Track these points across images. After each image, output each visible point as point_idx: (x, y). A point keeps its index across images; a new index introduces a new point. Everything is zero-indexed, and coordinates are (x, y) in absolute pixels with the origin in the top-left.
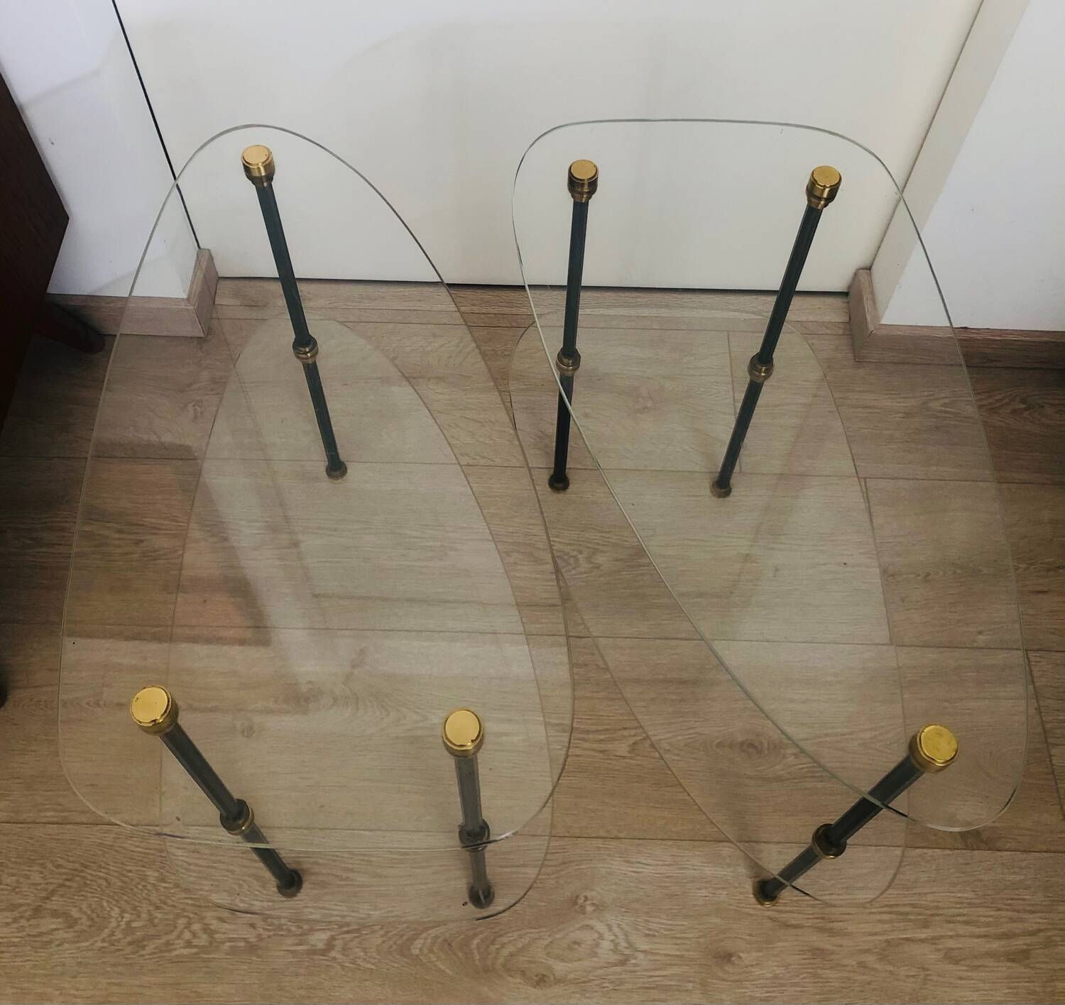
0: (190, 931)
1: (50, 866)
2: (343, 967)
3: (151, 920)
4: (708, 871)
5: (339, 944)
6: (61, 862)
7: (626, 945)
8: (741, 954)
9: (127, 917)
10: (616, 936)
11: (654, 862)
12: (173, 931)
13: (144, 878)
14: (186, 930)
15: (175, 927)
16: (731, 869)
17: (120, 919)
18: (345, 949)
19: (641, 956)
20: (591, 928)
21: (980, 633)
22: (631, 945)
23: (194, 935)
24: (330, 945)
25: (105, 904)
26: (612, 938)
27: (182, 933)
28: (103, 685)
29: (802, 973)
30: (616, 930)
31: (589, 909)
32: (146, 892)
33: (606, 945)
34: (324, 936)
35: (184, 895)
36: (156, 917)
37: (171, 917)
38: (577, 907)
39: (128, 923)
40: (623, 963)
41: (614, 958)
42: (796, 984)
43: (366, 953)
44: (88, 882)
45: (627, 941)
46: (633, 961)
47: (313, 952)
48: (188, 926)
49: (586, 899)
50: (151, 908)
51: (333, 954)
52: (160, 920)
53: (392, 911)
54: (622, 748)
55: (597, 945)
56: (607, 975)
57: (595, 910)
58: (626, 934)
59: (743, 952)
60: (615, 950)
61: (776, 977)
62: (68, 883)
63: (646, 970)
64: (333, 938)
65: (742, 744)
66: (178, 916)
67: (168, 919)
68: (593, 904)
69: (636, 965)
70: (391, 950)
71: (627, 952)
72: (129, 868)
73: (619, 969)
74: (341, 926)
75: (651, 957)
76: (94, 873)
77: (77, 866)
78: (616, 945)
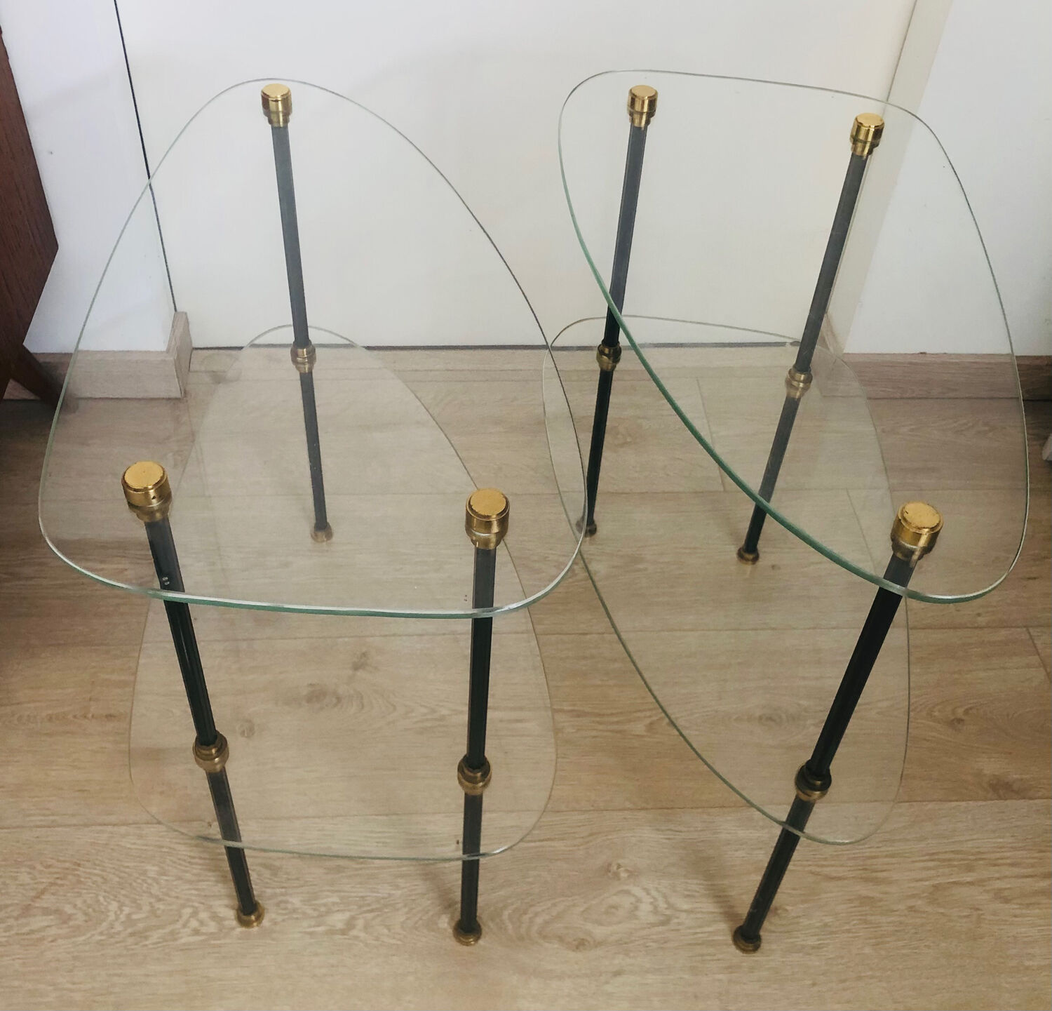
0: (198, 920)
1: (39, 867)
2: (367, 945)
3: (153, 912)
4: (742, 833)
5: (360, 923)
6: (50, 862)
7: (666, 906)
8: (788, 908)
9: (127, 910)
10: (654, 898)
11: (686, 829)
12: (178, 921)
13: (145, 873)
14: (191, 919)
15: (180, 917)
16: (766, 830)
17: (119, 913)
18: (366, 927)
19: (683, 916)
20: (628, 893)
21: (979, 615)
22: (670, 906)
23: (202, 923)
24: (350, 925)
25: (101, 899)
26: (652, 900)
27: (188, 921)
28: (90, 699)
29: (853, 920)
30: (654, 893)
31: (624, 875)
32: (145, 885)
33: (645, 907)
34: (347, 915)
35: (187, 886)
36: (159, 909)
37: (174, 907)
38: (610, 874)
39: (129, 915)
40: (663, 923)
41: (652, 919)
42: (849, 931)
43: (389, 930)
44: (82, 879)
45: (667, 902)
46: (676, 921)
47: (331, 932)
48: (195, 914)
49: (619, 866)
50: (152, 900)
51: (354, 933)
52: (163, 911)
53: (415, 890)
54: (639, 728)
55: (636, 908)
56: (649, 935)
57: (629, 876)
58: (665, 896)
59: (788, 905)
60: (655, 911)
61: (826, 925)
62: (59, 882)
63: (690, 928)
64: (353, 918)
65: (760, 718)
66: (183, 906)
67: (171, 910)
68: (627, 871)
69: (679, 924)
70: (417, 926)
71: (668, 912)
72: (126, 864)
73: (660, 929)
74: (360, 907)
75: (692, 916)
76: (88, 871)
77: (67, 865)
78: (656, 907)
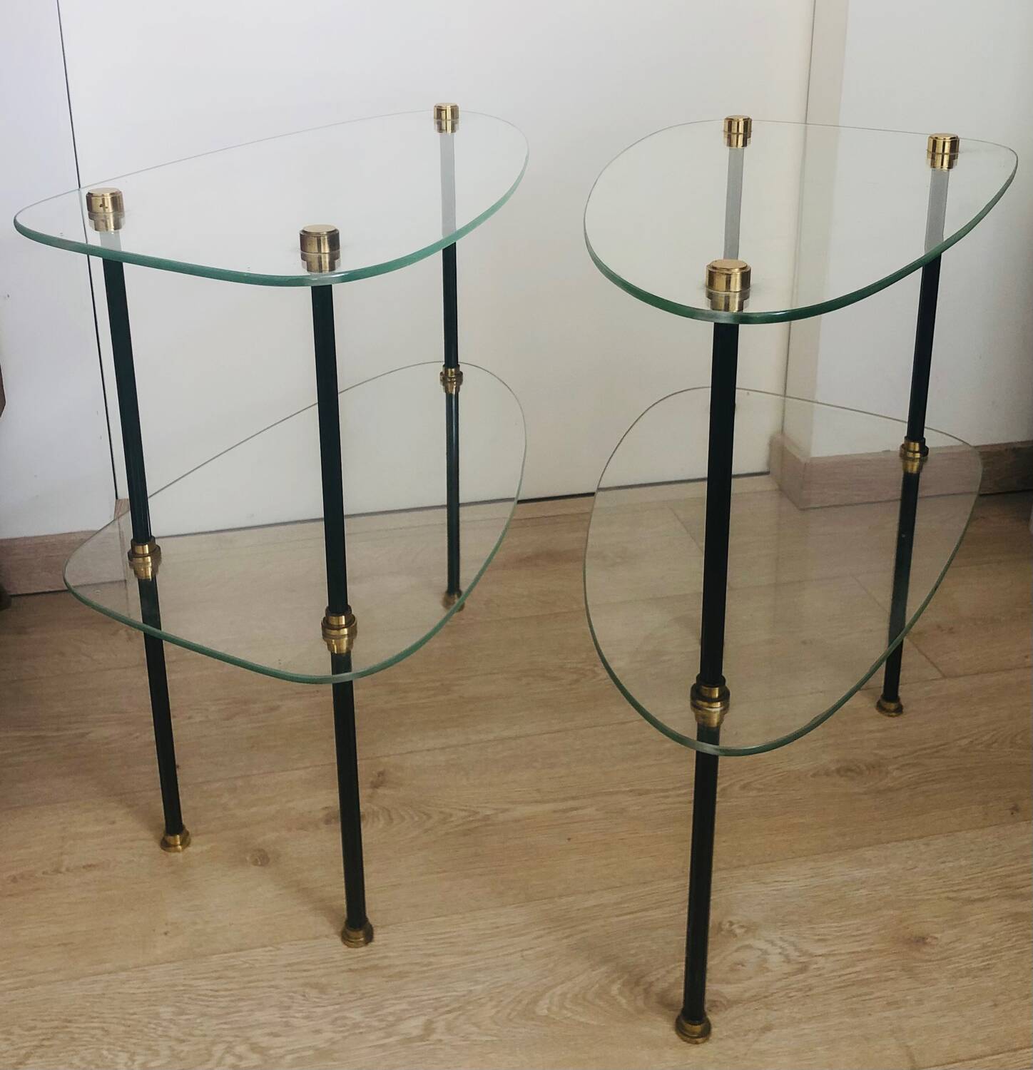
0: (234, 1055)
1: (17, 1030)
2: (454, 1047)
3: (175, 1056)
4: (858, 874)
5: (440, 1025)
6: (32, 1024)
7: (797, 954)
8: (936, 935)
9: (140, 1059)
10: (781, 947)
11: (794, 878)
12: (208, 1060)
13: (157, 1015)
14: (227, 1055)
15: (211, 1055)
16: (884, 867)
17: (130, 1063)
18: (449, 1029)
19: (821, 960)
20: (749, 947)
22: (804, 953)
23: (240, 1058)
24: (429, 1028)
25: (105, 1053)
26: (780, 951)
27: (222, 1058)
28: (62, 854)
29: (1013, 937)
30: (780, 943)
31: (738, 931)
32: (160, 1029)
33: (775, 959)
34: (421, 1021)
35: (215, 1022)
36: (182, 1051)
37: (202, 1046)
38: (723, 933)
39: (143, 1065)
40: (803, 969)
41: (787, 968)
42: (1012, 948)
43: (479, 1027)
44: (76, 1036)
45: (797, 949)
46: (815, 966)
47: (408, 1040)
48: (229, 1050)
49: (731, 923)
50: (172, 1043)
51: (435, 1037)
52: (188, 1052)
53: (498, 982)
55: (765, 961)
56: (790, 985)
57: (746, 932)
58: (793, 944)
59: (935, 933)
60: (788, 960)
61: (984, 946)
62: (46, 1043)
63: (833, 971)
64: (430, 1022)
65: (838, 771)
66: (214, 1043)
67: (199, 1050)
68: (742, 927)
69: (818, 969)
70: (511, 1017)
71: (802, 959)
72: (131, 1011)
73: (801, 977)
74: (436, 1009)
75: (832, 959)
76: (83, 1026)
78: (787, 956)
